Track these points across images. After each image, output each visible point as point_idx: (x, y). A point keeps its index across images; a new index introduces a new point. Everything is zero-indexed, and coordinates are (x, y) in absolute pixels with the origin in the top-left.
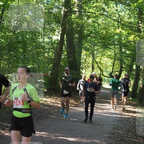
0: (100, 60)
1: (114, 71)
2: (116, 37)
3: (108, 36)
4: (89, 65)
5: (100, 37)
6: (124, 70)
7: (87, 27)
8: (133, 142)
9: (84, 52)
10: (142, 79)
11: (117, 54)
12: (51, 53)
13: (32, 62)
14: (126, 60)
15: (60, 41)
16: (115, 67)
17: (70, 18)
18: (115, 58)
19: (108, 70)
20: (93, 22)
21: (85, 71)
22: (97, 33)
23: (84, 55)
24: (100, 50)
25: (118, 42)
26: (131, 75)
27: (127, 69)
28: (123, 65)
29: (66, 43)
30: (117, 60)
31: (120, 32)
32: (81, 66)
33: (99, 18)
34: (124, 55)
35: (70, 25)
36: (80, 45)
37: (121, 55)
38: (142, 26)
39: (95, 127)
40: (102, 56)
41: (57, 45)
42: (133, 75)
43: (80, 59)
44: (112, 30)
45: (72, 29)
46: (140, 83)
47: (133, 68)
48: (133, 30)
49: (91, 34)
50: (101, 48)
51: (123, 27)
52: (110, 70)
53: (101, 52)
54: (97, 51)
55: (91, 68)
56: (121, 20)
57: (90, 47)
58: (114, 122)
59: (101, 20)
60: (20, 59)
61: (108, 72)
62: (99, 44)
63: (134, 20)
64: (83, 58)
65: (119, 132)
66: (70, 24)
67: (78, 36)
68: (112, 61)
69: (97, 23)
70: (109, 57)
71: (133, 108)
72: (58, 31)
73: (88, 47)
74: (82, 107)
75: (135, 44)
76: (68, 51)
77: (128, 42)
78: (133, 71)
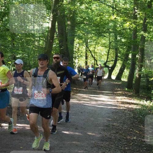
0: (94, 49)
1: (108, 60)
2: (111, 24)
3: (102, 23)
4: (82, 54)
5: (94, 24)
6: (120, 59)
7: (80, 13)
8: (129, 134)
9: (77, 41)
10: (138, 68)
11: (112, 42)
12: (42, 41)
13: (21, 51)
14: (121, 49)
15: (51, 28)
16: (109, 56)
17: (61, 3)
18: (110, 46)
19: (103, 59)
20: (87, 8)
21: (78, 60)
22: (90, 20)
23: (76, 43)
24: (94, 38)
25: (113, 29)
26: (126, 65)
27: (122, 58)
28: (118, 54)
29: (57, 31)
30: (112, 49)
31: (115, 18)
32: (74, 55)
33: (93, 4)
34: (120, 43)
35: (62, 12)
36: (73, 33)
37: (116, 44)
38: (138, 13)
39: (89, 119)
40: (96, 45)
41: (48, 33)
42: (129, 64)
43: (73, 48)
44: (106, 16)
45: (63, 16)
46: (136, 73)
47: (128, 57)
48: (129, 17)
49: (84, 21)
50: (95, 36)
51: (118, 13)
52: (104, 59)
53: (95, 40)
54: (91, 40)
55: (85, 58)
56: (116, 6)
57: (84, 35)
58: (109, 113)
59: (94, 6)
60: (8, 48)
61: (102, 62)
62: (93, 32)
63: (130, 6)
64: (76, 46)
65: (114, 124)
66: (61, 10)
67: (71, 23)
68: (107, 50)
69: (91, 9)
70: (103, 45)
71: (128, 99)
72: (49, 18)
73: (81, 35)
74: (75, 99)
75: (131, 32)
76: (60, 39)
77: (124, 30)
78: (129, 60)
